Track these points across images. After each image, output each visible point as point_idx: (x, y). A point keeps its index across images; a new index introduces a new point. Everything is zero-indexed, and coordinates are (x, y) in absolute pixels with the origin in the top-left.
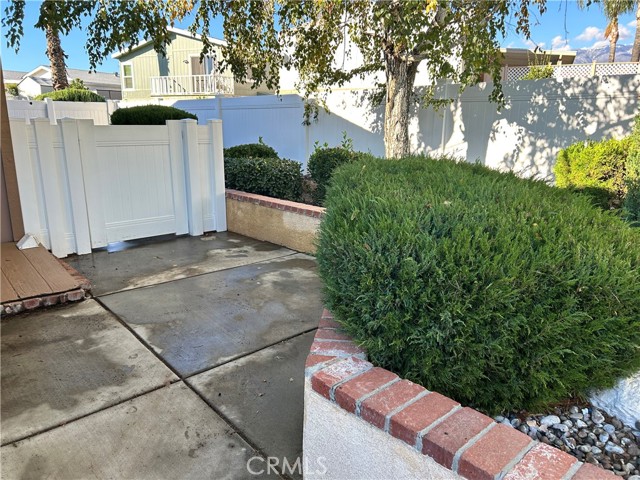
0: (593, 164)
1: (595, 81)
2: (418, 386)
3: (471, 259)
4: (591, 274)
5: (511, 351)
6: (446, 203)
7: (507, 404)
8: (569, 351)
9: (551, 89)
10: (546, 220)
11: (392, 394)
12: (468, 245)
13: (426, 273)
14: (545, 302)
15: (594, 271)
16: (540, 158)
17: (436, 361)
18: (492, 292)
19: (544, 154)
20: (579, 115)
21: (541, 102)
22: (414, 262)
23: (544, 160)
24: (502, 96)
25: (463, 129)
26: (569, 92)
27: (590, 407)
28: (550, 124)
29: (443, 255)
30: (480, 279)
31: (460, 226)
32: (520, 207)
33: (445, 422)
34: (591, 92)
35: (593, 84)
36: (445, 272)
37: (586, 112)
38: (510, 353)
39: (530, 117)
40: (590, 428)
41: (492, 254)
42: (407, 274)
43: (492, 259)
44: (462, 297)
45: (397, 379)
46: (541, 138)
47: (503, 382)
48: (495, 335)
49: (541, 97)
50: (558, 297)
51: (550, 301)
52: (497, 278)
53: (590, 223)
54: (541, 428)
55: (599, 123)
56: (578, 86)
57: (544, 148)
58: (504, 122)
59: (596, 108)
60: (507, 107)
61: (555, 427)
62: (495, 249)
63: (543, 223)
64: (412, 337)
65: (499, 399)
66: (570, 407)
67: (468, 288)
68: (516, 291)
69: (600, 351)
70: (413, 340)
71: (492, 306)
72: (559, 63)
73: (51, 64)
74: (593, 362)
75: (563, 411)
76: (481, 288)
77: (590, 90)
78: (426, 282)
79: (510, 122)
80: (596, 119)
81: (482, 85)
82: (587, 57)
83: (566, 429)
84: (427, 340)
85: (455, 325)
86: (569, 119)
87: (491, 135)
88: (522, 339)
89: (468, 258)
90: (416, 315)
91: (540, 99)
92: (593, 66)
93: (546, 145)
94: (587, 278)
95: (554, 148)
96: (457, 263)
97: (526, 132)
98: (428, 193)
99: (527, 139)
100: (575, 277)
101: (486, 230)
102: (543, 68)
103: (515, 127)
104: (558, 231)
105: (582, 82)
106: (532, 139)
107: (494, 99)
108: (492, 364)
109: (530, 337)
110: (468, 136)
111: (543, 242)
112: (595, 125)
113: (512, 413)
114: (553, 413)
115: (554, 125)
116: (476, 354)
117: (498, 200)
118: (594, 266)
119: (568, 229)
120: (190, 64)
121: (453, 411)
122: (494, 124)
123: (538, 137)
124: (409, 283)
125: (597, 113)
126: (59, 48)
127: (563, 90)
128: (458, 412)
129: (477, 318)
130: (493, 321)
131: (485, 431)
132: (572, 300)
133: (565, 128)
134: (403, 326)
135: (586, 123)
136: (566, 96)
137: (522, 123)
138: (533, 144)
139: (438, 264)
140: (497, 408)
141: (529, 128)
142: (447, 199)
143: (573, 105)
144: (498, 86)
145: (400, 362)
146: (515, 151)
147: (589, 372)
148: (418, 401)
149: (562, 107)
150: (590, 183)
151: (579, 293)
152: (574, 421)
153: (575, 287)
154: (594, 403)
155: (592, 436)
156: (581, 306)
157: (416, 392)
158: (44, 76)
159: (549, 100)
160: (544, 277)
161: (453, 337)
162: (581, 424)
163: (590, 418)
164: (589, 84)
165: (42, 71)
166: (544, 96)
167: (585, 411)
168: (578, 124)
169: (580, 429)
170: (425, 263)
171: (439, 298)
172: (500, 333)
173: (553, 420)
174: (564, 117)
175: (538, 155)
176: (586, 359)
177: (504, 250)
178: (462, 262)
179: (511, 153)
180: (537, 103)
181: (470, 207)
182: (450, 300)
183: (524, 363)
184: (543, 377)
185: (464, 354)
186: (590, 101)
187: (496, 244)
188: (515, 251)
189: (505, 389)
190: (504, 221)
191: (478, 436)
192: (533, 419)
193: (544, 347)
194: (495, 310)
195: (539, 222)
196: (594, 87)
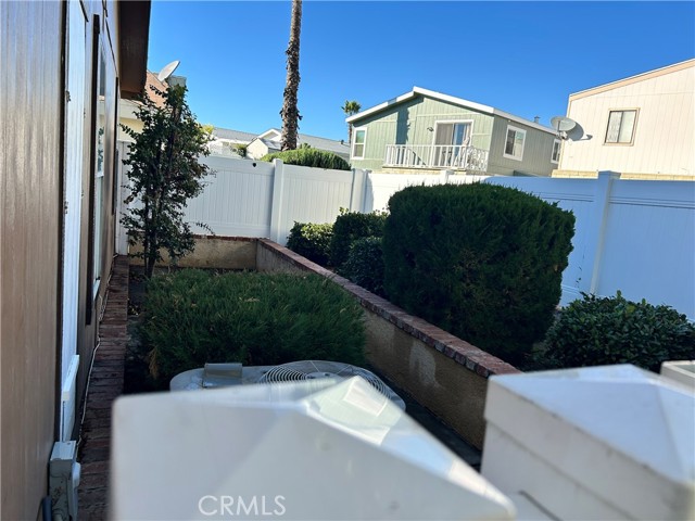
73: (283, 124)
120: (435, 133)
126: (295, 108)
158: (274, 139)
165: (273, 134)
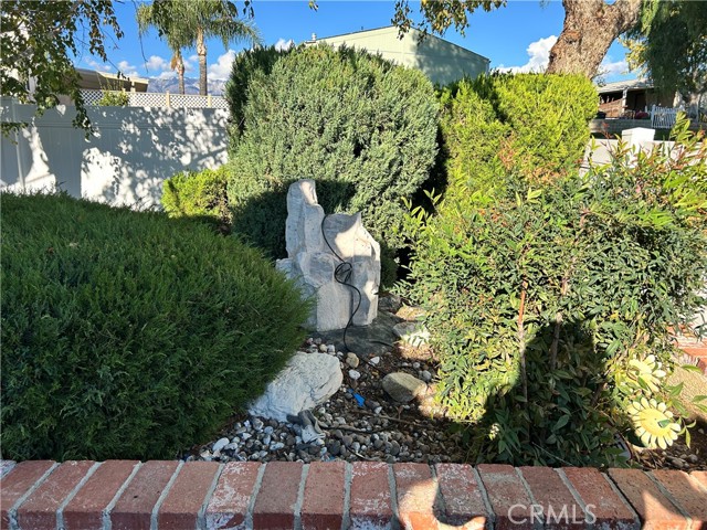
0: (199, 194)
1: (181, 112)
2: (84, 463)
3: (120, 302)
4: (234, 295)
5: (176, 388)
6: (71, 245)
7: (179, 445)
8: (227, 371)
9: (140, 118)
10: (182, 250)
11: (55, 484)
12: (113, 288)
13: (69, 329)
14: (199, 330)
15: (236, 292)
16: (142, 190)
17: (99, 427)
18: (150, 332)
19: (146, 186)
20: (172, 146)
21: (132, 131)
22: (51, 319)
23: (146, 192)
24: (88, 122)
25: (46, 159)
26: (159, 122)
27: (250, 418)
28: (146, 155)
29: (85, 305)
30: (133, 322)
31: (98, 269)
32: (155, 241)
33: (129, 486)
34: (179, 123)
35: (180, 116)
36: (93, 322)
37: (178, 143)
38: (175, 391)
39: (124, 147)
40: (254, 437)
41: (141, 292)
42: (45, 335)
43: (141, 298)
44: (117, 345)
45: (55, 465)
46: (140, 168)
47: (171, 423)
48: (158, 378)
49: (131, 126)
50: (209, 323)
51: (204, 328)
52: (151, 317)
53: (219, 248)
54: (214, 455)
55: (192, 154)
56: (167, 116)
57: (145, 179)
58: (95, 151)
59: (187, 139)
60: (96, 135)
61: (227, 448)
62: (143, 287)
63: (181, 254)
64: (65, 409)
65: (170, 442)
66: (235, 424)
67: (122, 335)
68: (172, 326)
69: (250, 364)
70: (67, 411)
71: (151, 346)
72: (133, 90)
74: (247, 375)
75: (230, 432)
76: (136, 332)
77: (178, 121)
78: (72, 339)
79: (103, 151)
80: (189, 149)
81: (62, 109)
82: (157, 87)
83: (236, 446)
84: (84, 406)
85: (116, 378)
86: (163, 149)
87: (83, 166)
88: (184, 373)
89: (115, 301)
90: (65, 382)
91: (131, 128)
92: (167, 96)
93: (146, 176)
94: (231, 299)
95: (155, 179)
96: (105, 310)
97: (123, 162)
98: (47, 236)
99: (124, 170)
100: (221, 300)
101: (126, 269)
102: (117, 93)
103: (109, 158)
104: (196, 260)
105: (169, 112)
106: (130, 170)
107: (80, 124)
108: (160, 409)
109: (191, 369)
110: (53, 167)
111: (186, 272)
112: (189, 155)
113: (185, 452)
114: (222, 436)
115: (150, 155)
116: (141, 403)
117: (129, 236)
118: (234, 287)
119: (205, 257)
121: (135, 471)
122: (84, 154)
123: (135, 169)
124: (49, 346)
125: (189, 144)
127: (152, 120)
128: (141, 470)
129: (137, 364)
130: (154, 364)
131: (174, 476)
132: (222, 322)
133: (161, 158)
134: (49, 400)
135: (181, 154)
136: (157, 127)
137: (116, 152)
138: (131, 175)
139: (82, 315)
140: (171, 453)
141: (124, 158)
142: (71, 240)
143: (165, 135)
144: (82, 110)
145: (49, 445)
146: (113, 183)
147: (244, 386)
148: (90, 478)
149: (154, 137)
150: (198, 211)
151: (227, 314)
152: (240, 436)
153: (223, 309)
154: (252, 413)
155: (258, 442)
156: (230, 327)
157: (85, 470)
159: (140, 129)
160: (194, 306)
161: (114, 393)
162: (246, 436)
163: (252, 428)
164: (177, 115)
166: (135, 124)
167: (247, 423)
168: (173, 155)
169: (247, 441)
170: (67, 318)
171: (91, 355)
172: (163, 373)
173: (223, 442)
174: (159, 147)
175: (140, 186)
176: (241, 375)
177: (152, 287)
178: (110, 308)
179: (110, 185)
180: (129, 132)
181: (102, 247)
182: (104, 352)
183: (190, 397)
184: (210, 403)
185: (128, 409)
186: (180, 132)
187: (142, 282)
188: (163, 286)
189: (176, 430)
190: (144, 256)
191: (170, 484)
192: (205, 449)
193: (205, 374)
194: (155, 350)
195: (176, 254)
196: (181, 118)
